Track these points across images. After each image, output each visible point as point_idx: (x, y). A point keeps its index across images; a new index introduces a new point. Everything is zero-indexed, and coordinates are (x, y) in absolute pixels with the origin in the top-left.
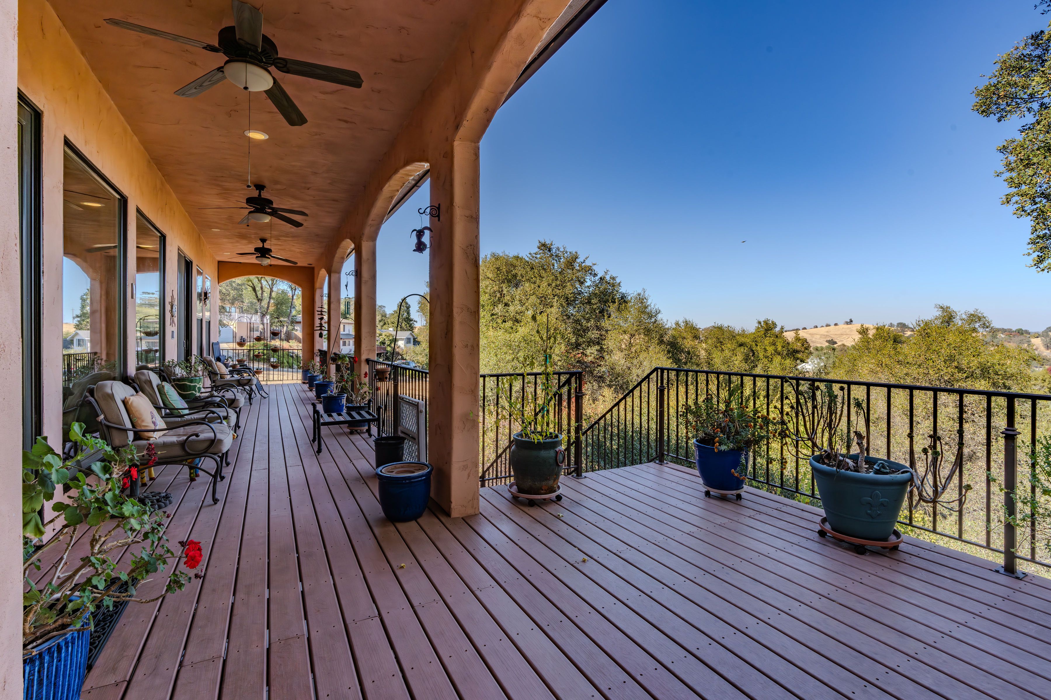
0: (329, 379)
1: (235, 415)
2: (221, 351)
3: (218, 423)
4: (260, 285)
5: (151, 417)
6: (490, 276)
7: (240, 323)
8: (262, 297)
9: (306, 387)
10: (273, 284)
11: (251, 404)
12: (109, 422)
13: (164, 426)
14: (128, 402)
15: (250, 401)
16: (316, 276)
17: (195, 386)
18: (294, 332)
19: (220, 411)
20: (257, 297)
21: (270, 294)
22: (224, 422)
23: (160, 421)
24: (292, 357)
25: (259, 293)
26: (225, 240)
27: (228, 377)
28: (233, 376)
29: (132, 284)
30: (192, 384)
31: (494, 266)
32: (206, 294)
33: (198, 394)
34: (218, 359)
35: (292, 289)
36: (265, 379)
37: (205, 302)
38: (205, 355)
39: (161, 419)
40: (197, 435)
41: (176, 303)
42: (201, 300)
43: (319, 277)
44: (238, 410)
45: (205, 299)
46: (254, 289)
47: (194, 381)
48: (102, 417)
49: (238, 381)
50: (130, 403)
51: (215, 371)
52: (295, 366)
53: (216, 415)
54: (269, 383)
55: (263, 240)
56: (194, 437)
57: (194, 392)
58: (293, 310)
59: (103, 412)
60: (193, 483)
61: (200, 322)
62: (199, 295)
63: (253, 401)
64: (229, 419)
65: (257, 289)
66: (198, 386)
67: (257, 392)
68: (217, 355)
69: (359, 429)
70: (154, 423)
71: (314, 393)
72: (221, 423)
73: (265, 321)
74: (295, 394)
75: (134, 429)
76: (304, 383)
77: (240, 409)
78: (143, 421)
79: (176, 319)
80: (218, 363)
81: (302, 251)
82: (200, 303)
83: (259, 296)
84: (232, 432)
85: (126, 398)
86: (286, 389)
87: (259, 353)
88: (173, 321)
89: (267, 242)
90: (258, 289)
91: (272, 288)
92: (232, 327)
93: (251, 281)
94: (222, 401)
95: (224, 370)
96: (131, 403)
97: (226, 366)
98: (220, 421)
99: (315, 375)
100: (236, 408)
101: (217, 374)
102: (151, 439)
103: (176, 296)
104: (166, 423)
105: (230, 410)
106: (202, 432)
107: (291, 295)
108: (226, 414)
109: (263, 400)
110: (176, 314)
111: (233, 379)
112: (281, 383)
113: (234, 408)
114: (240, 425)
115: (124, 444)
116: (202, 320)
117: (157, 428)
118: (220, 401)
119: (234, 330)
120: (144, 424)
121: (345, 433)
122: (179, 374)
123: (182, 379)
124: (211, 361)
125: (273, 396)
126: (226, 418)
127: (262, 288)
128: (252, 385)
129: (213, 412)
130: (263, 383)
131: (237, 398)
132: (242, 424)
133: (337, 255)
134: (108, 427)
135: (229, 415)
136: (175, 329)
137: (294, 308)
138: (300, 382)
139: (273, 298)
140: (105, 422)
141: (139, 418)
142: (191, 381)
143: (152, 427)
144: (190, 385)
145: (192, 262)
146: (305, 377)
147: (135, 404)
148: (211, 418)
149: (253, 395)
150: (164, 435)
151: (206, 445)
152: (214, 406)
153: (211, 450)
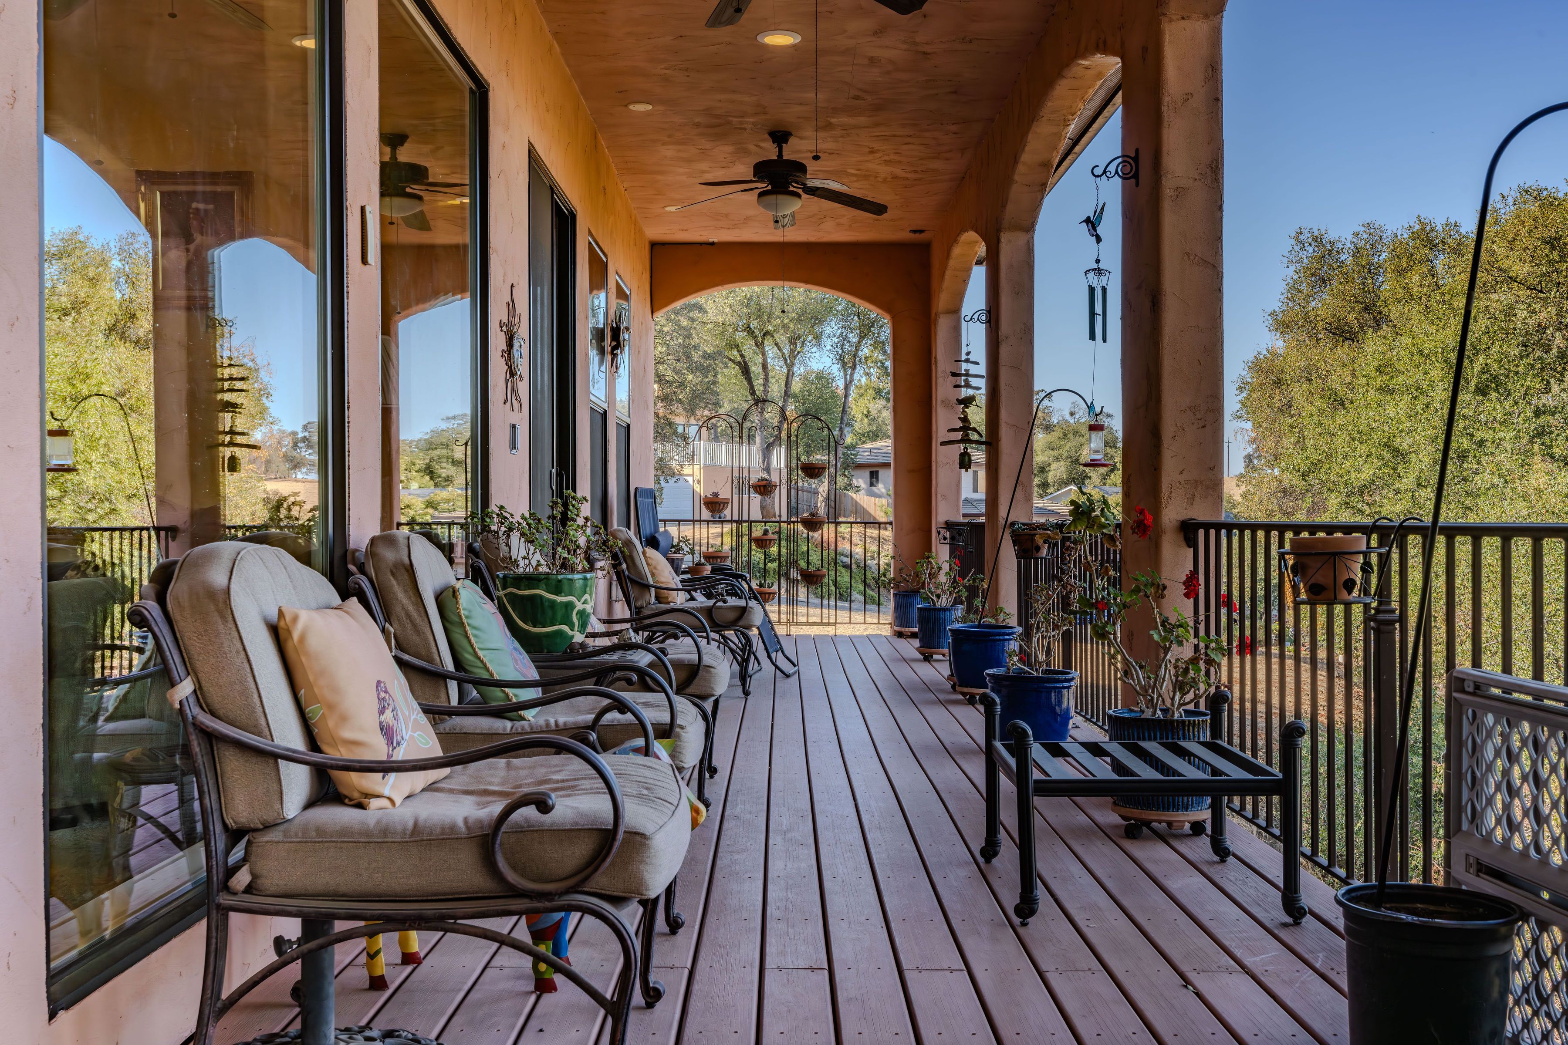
0: (994, 616)
1: (701, 725)
2: (661, 524)
3: (636, 750)
4: (759, 359)
5: (375, 706)
6: (1522, 269)
7: (710, 469)
8: (766, 391)
9: (911, 647)
10: (794, 354)
11: (746, 693)
12: (213, 713)
13: (431, 748)
14: (289, 631)
15: (744, 684)
16: (935, 272)
17: (569, 606)
18: (851, 494)
19: (647, 705)
20: (753, 392)
21: (788, 384)
22: (659, 747)
23: (417, 726)
24: (848, 567)
25: (758, 383)
26: (669, 151)
27: (680, 599)
28: (692, 599)
29: (363, 209)
30: (560, 599)
31: (1537, 233)
32: (616, 332)
33: (579, 638)
34: (652, 542)
35: (844, 365)
36: (784, 618)
37: (614, 356)
38: (615, 523)
39: (423, 719)
40: (544, 807)
41: (523, 331)
42: (602, 352)
43: (949, 273)
44: (708, 706)
45: (614, 348)
46: (745, 370)
47: (566, 588)
48: (185, 689)
49: (709, 612)
50: (296, 635)
51: (639, 574)
52: (857, 596)
53: (629, 716)
54: (795, 631)
55: (780, 137)
56: (529, 812)
57: (565, 628)
58: (846, 430)
59: (190, 670)
60: (547, 998)
61: (599, 419)
62: (599, 334)
63: (753, 684)
64: (678, 736)
65: (753, 368)
66: (579, 606)
67: (761, 654)
68: (647, 530)
69: (1159, 818)
70: (387, 731)
71: (945, 669)
72: (647, 751)
73: (774, 463)
74: (877, 668)
75: (316, 757)
76: (900, 635)
77: (716, 703)
78: (344, 719)
79: (523, 388)
80: (650, 551)
81: (898, 171)
82: (601, 362)
83: (759, 390)
84: (689, 794)
85: (281, 613)
86: (846, 652)
87: (766, 532)
88: (514, 390)
89: (792, 141)
90: (755, 369)
91: (793, 364)
92: (690, 479)
93: (737, 346)
94: (659, 664)
95: (667, 576)
96: (302, 639)
97: (675, 564)
98: (640, 742)
99: (938, 605)
100: (704, 698)
101: (647, 587)
102: (374, 803)
103: (522, 307)
104: (444, 738)
105: (682, 704)
106: (569, 787)
107: (841, 384)
108: (666, 718)
109: (782, 683)
110: (523, 368)
111: (692, 604)
112: (830, 631)
113: (697, 699)
114: (715, 763)
115: (269, 817)
116: (605, 414)
117: (400, 755)
118: (651, 665)
119: (697, 488)
120: (347, 734)
121: (1105, 832)
122: (522, 563)
123: (531, 580)
124: (628, 543)
125: (809, 670)
126: (666, 732)
127: (765, 366)
128: (749, 627)
129: (623, 707)
130: (781, 630)
131: (707, 660)
132: (721, 760)
133: (1025, 157)
134: (210, 737)
135: (679, 721)
136: (522, 420)
137: (849, 425)
138: (886, 631)
139: (795, 396)
140: (196, 710)
141: (331, 707)
142: (558, 589)
143: (378, 750)
144: (553, 603)
145: (573, 216)
146: (902, 616)
147: (314, 643)
148: (612, 726)
149: (752, 666)
150: (431, 788)
151: (580, 851)
152: (629, 682)
153: (601, 880)
